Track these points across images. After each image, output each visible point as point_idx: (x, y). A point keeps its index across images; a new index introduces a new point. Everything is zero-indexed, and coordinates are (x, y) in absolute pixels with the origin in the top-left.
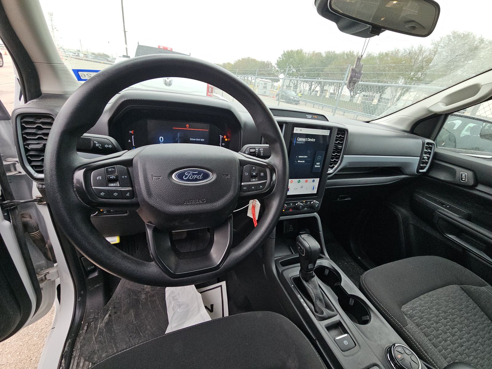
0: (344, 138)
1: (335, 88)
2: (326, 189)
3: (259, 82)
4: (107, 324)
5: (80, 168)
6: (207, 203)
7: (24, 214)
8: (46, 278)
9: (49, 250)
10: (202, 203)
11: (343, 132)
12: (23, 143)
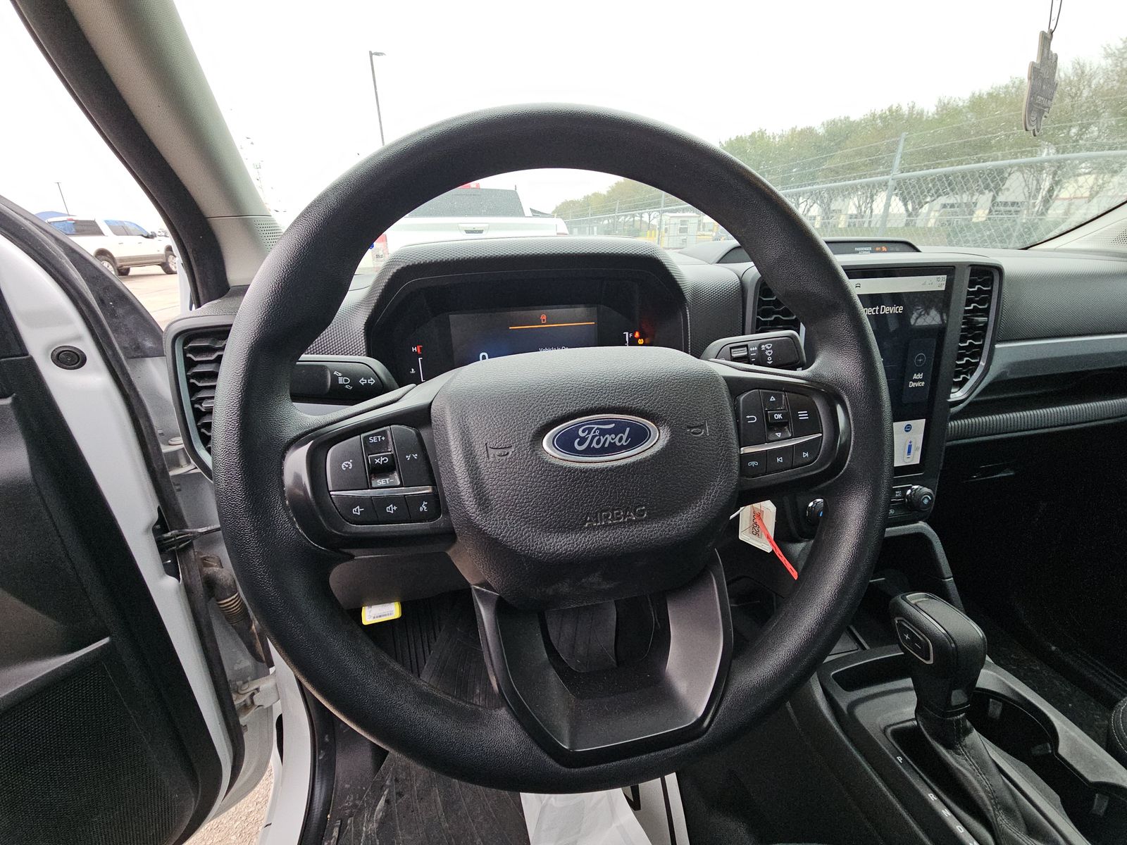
0: (990, 292)
1: (861, 203)
2: (947, 448)
3: (668, 222)
4: (382, 823)
5: (297, 441)
6: (653, 517)
7: (209, 557)
8: (253, 702)
9: (257, 637)
10: (635, 521)
11: (986, 275)
12: (191, 397)
